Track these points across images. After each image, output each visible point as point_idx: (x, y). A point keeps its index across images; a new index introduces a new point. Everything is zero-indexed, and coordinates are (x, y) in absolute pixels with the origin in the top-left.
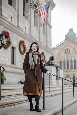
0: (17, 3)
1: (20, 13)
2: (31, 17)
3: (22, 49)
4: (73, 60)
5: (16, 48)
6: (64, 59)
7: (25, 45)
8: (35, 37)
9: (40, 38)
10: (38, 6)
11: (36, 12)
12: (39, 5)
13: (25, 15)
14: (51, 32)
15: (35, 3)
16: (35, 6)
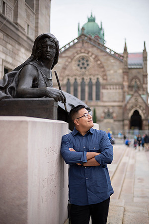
4: (94, 81)
6: (76, 79)
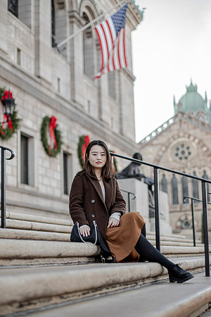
0: (33, 9)
1: (41, 38)
2: (72, 51)
3: (51, 142)
4: (200, 175)
5: (32, 137)
6: (174, 175)
7: (58, 129)
8: (86, 108)
9: (100, 111)
10: (94, 18)
11: (88, 34)
12: (96, 15)
13: (56, 45)
14: (131, 95)
15: (84, 9)
16: (85, 17)
